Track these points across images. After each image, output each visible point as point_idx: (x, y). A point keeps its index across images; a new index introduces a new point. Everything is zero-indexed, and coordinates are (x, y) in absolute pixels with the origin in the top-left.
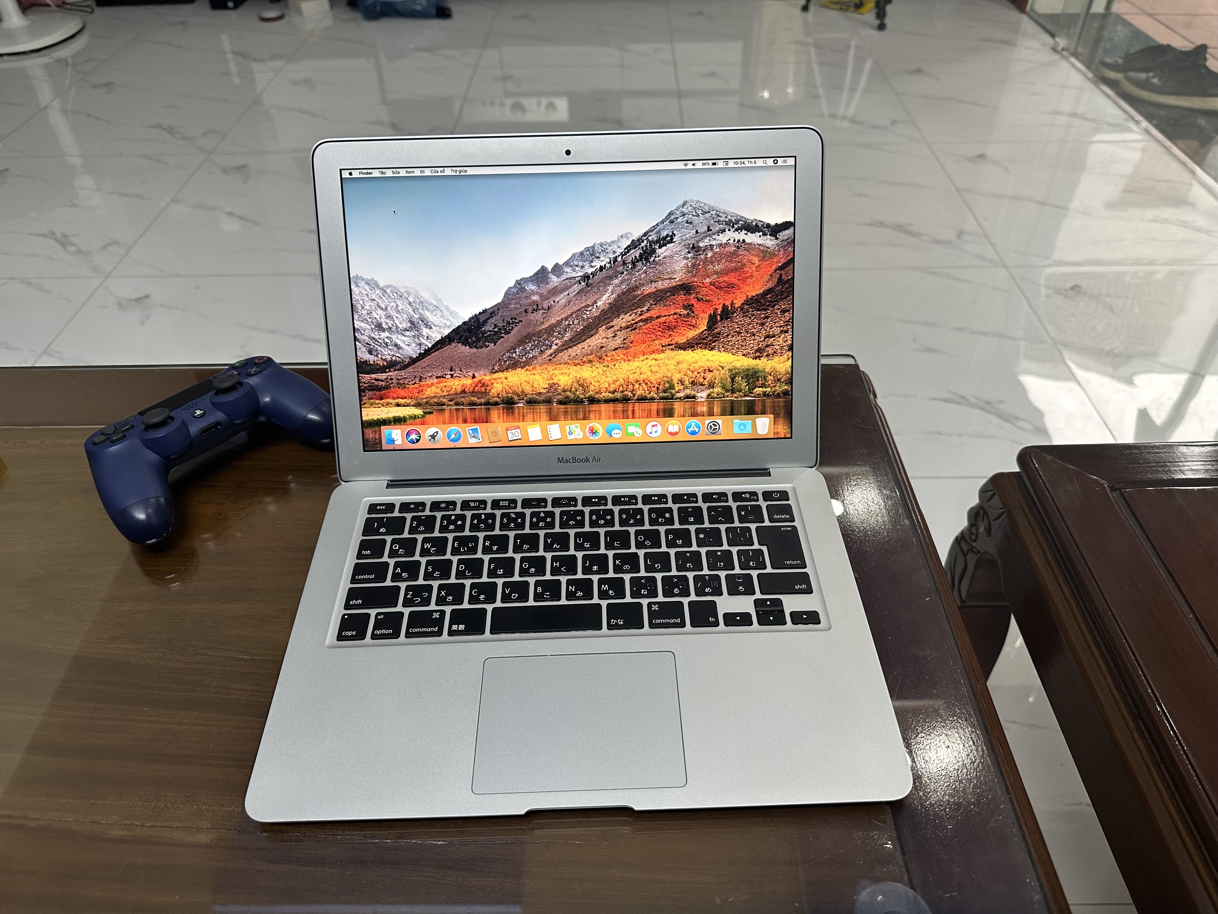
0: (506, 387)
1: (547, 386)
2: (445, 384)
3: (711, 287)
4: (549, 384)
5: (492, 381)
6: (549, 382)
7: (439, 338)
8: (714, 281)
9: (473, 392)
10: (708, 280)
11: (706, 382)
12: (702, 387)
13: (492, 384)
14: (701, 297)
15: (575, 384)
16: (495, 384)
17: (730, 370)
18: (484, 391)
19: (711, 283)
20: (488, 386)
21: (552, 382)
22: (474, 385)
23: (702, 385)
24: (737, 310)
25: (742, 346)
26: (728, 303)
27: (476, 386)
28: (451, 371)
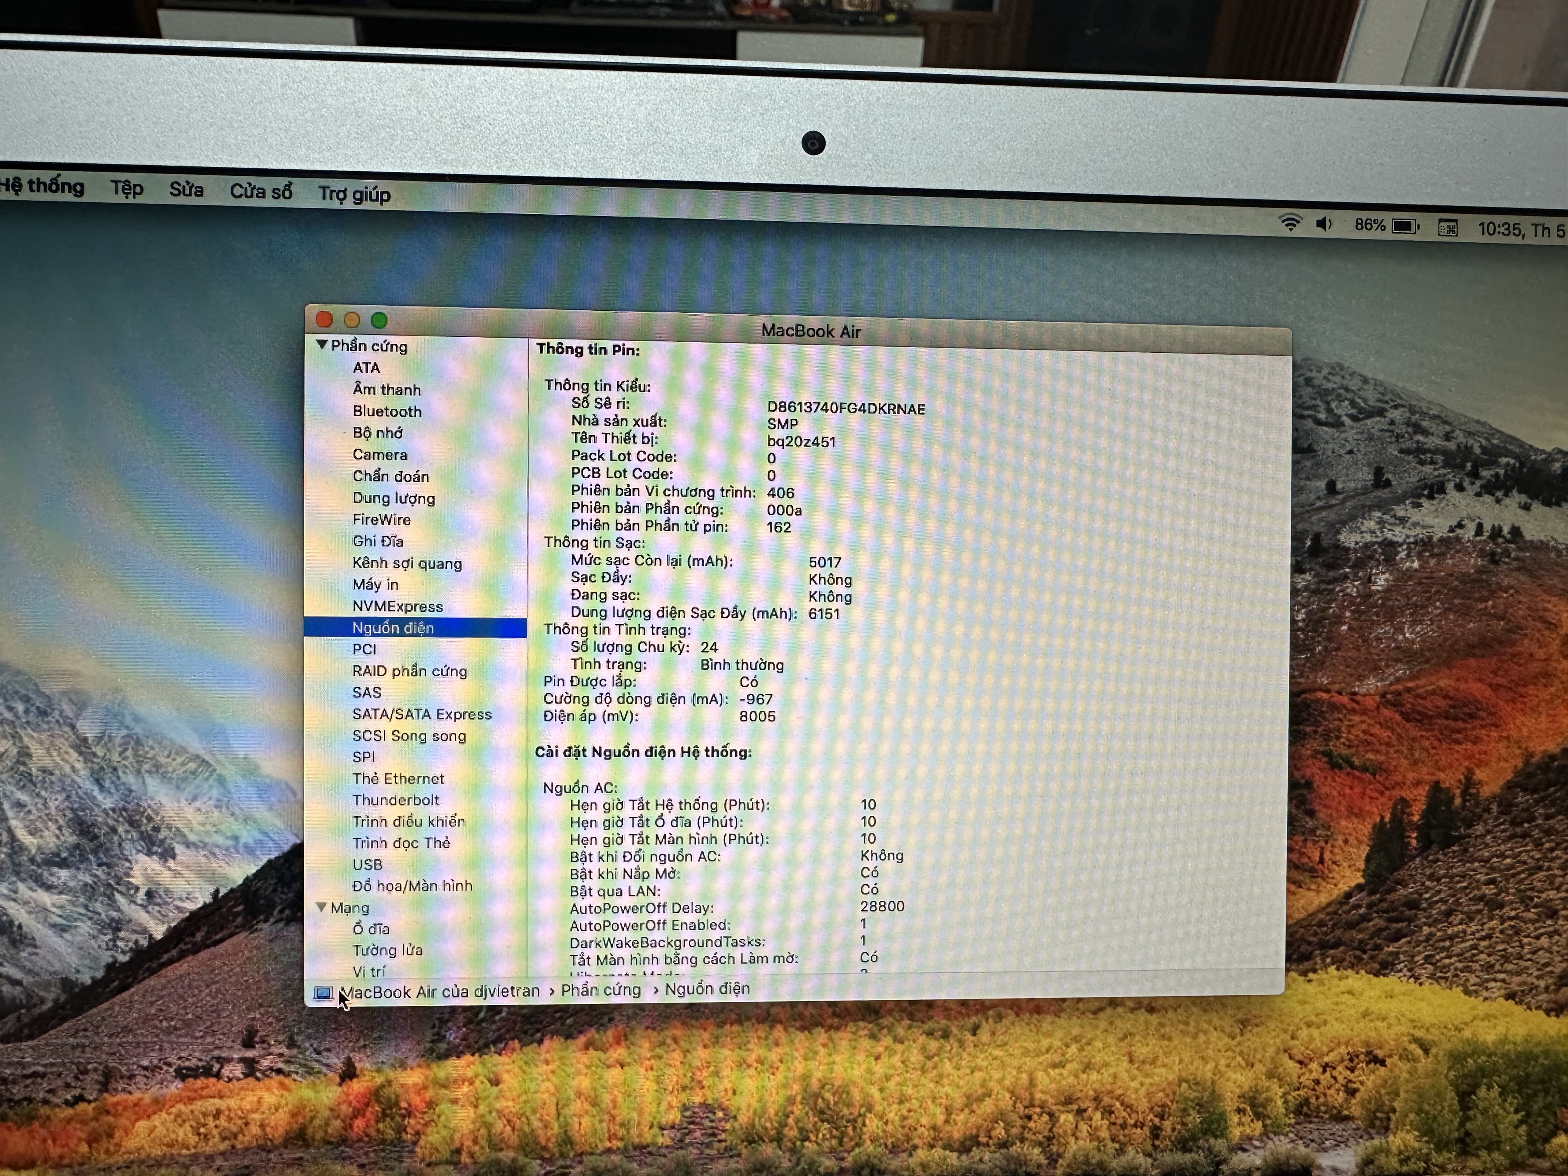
0: (489, 1119)
1: (674, 1116)
2: (217, 1101)
3: (1387, 712)
4: (685, 1108)
5: (429, 1094)
6: (683, 1097)
7: (202, 898)
8: (1399, 687)
9: (344, 1141)
10: (1372, 684)
11: (1355, 1109)
12: (1338, 1128)
13: (431, 1105)
14: (1345, 752)
15: (798, 1110)
16: (444, 1107)
17: (1456, 1058)
18: (390, 1134)
19: (1383, 696)
20: (409, 1114)
21: (697, 1100)
22: (345, 1109)
23: (1340, 1118)
24: (1488, 810)
25: (1506, 959)
26: (1450, 779)
27: (358, 1113)
28: (248, 1044)
